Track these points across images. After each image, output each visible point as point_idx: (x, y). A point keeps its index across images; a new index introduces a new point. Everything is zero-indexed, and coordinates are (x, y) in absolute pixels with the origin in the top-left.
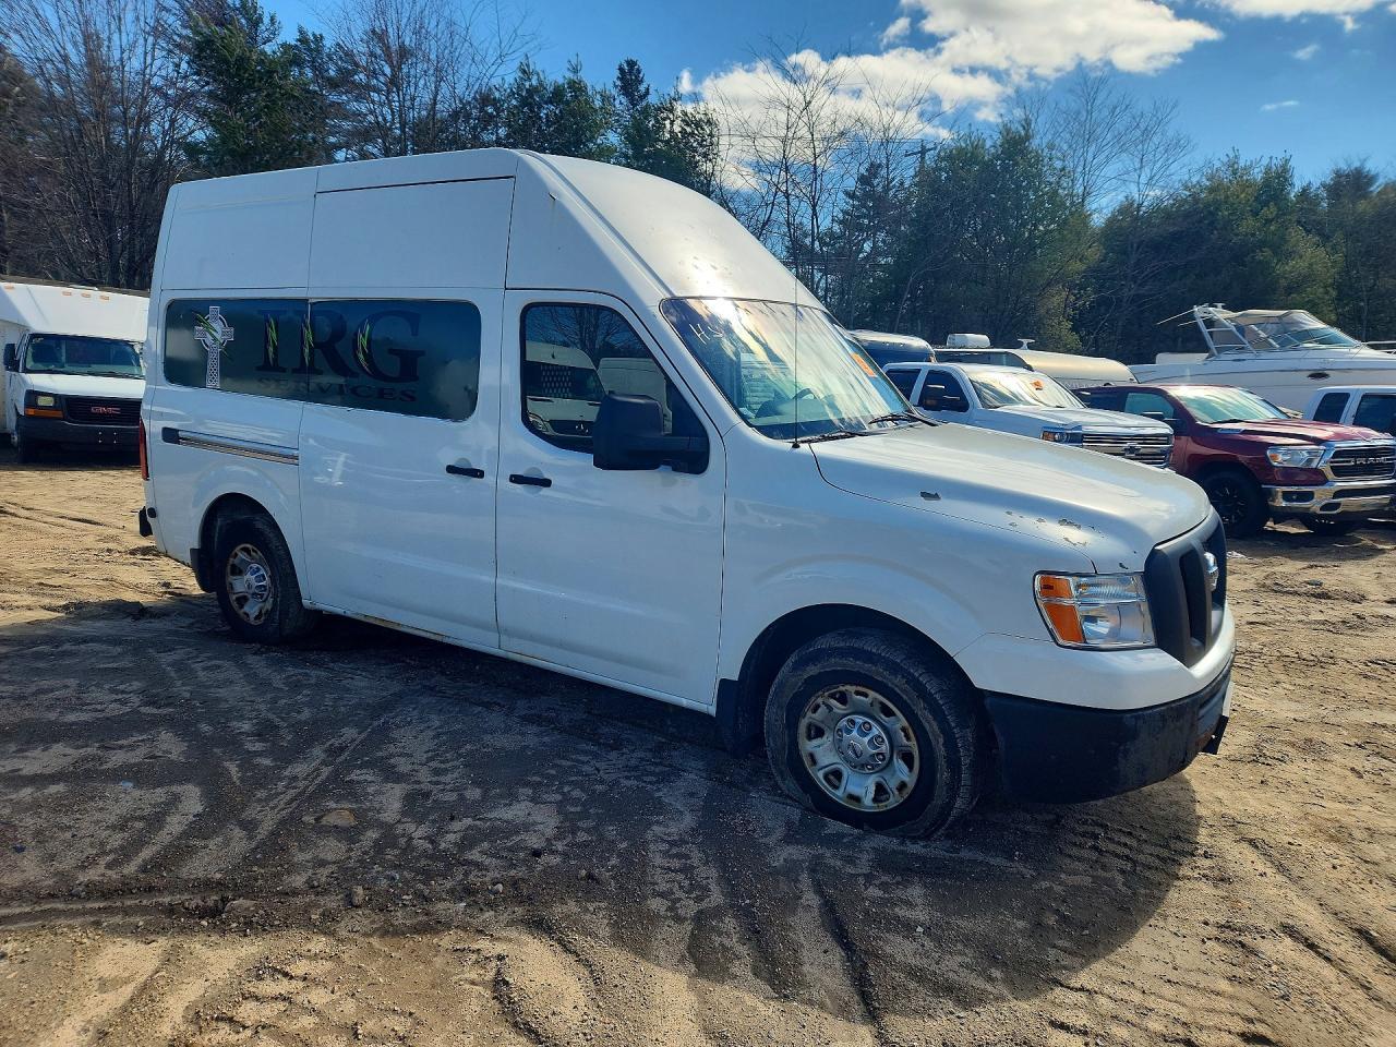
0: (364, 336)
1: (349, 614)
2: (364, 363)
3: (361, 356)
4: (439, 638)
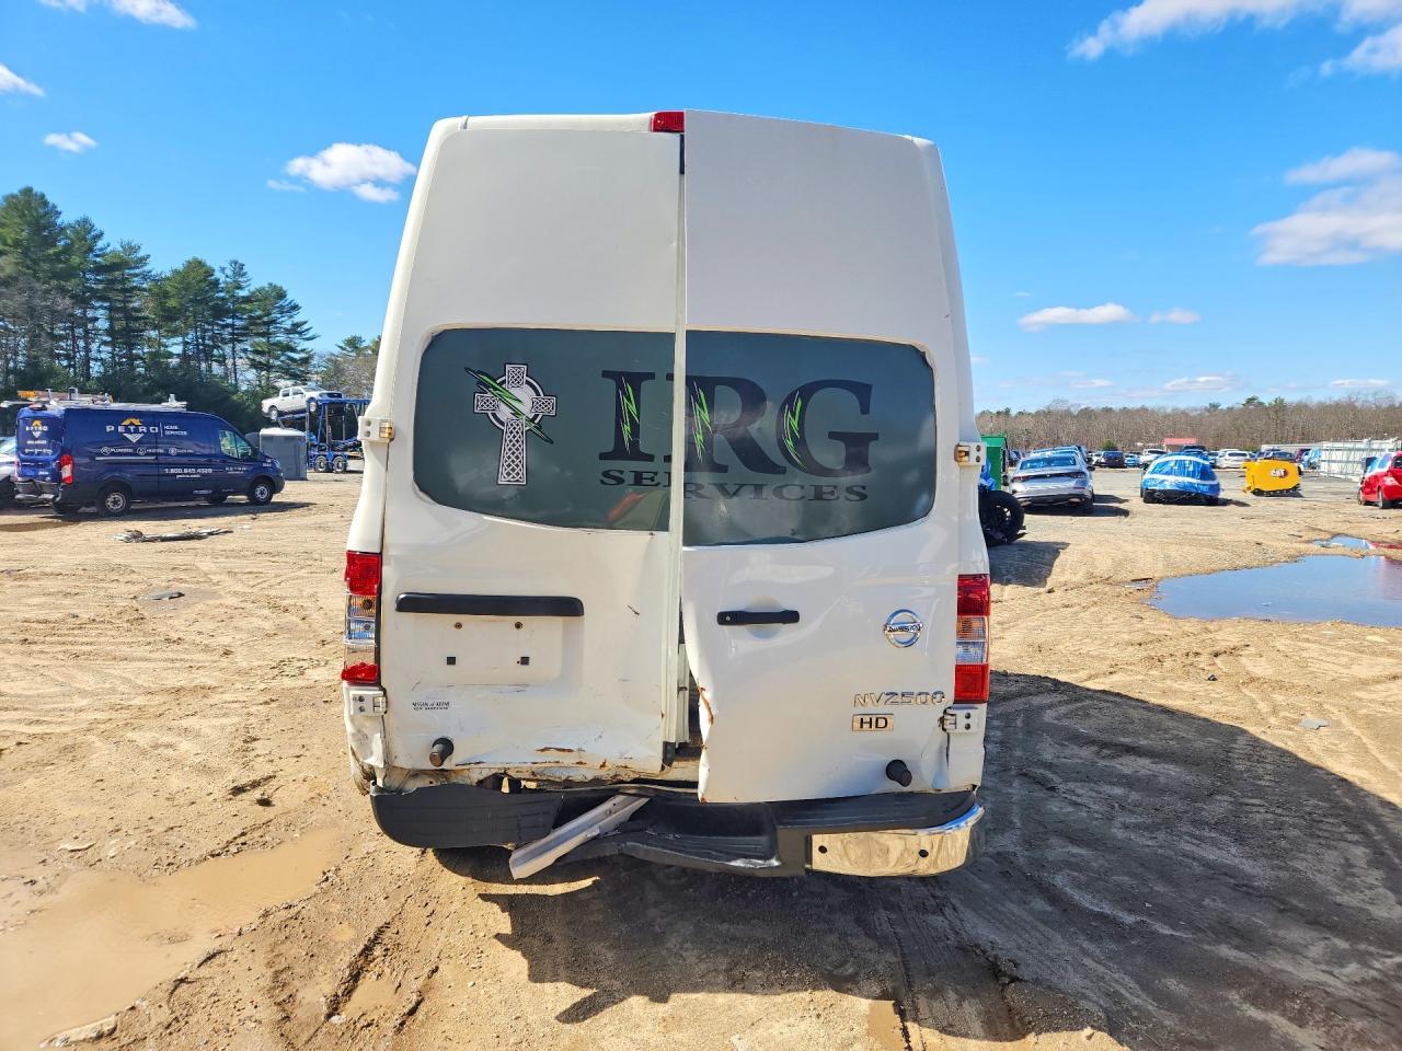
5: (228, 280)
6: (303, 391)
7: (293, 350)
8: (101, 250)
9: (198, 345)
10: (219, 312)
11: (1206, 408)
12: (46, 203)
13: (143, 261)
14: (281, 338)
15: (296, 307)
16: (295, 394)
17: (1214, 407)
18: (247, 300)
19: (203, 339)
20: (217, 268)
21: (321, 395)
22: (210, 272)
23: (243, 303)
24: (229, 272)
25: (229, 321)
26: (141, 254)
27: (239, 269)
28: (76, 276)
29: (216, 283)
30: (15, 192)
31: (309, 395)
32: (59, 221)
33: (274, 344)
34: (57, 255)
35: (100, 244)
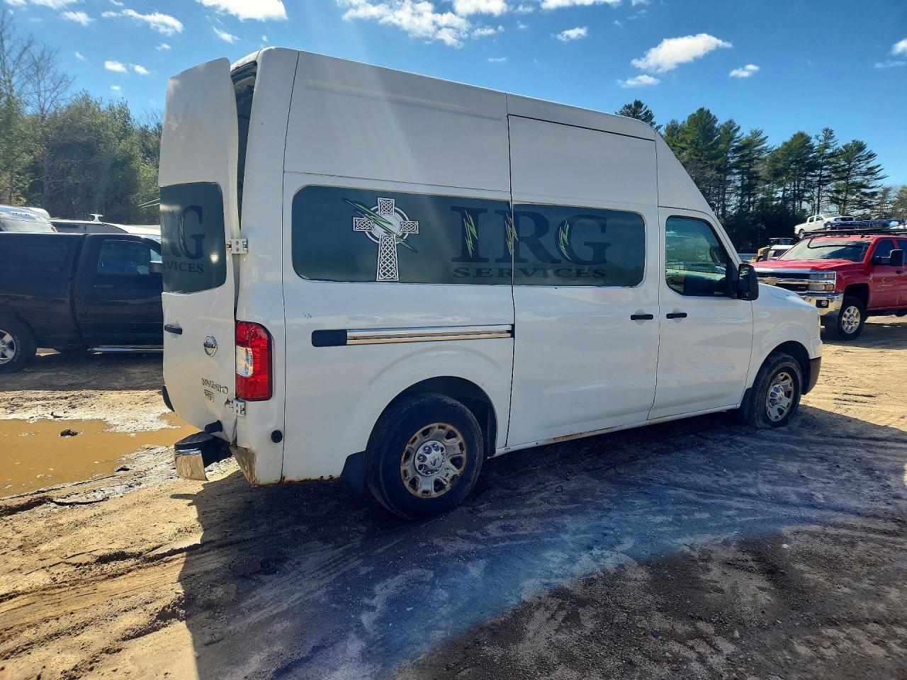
0: (565, 232)
1: (541, 443)
2: (565, 252)
3: (563, 247)
4: (610, 431)
5: (821, 143)
6: (823, 217)
7: (865, 187)
8: (738, 138)
9: (795, 190)
10: (813, 166)
12: (710, 116)
13: (763, 141)
14: (859, 179)
15: (871, 156)
16: (818, 219)
18: (832, 155)
19: (798, 186)
20: (813, 137)
21: (835, 220)
22: (808, 140)
23: (829, 158)
24: (822, 138)
25: (819, 172)
26: (762, 136)
27: (829, 134)
28: (722, 156)
29: (811, 147)
30: (695, 112)
31: (826, 220)
32: (716, 125)
33: (852, 184)
34: (712, 145)
35: (738, 134)
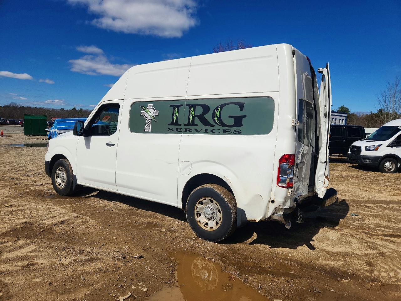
11: (60, 110)
17: (63, 109)
